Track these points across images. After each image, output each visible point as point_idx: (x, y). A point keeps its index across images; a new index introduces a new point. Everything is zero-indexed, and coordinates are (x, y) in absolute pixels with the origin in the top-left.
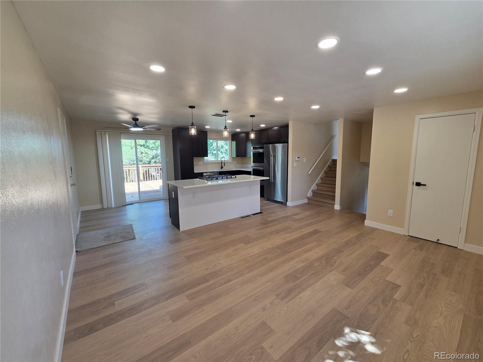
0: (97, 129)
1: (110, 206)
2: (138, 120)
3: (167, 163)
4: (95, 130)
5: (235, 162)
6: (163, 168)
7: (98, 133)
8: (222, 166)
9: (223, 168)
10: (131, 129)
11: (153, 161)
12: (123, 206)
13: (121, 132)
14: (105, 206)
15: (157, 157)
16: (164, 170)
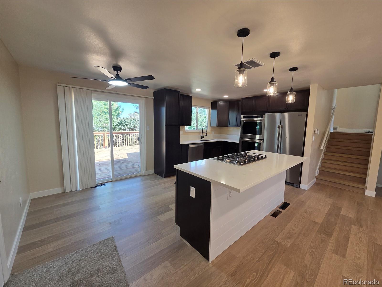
0: (59, 83)
1: (74, 189)
2: (120, 71)
3: (147, 131)
4: (56, 84)
5: (213, 132)
6: (141, 138)
7: (60, 89)
8: (202, 136)
9: (203, 138)
10: (110, 83)
11: (118, 127)
12: (92, 188)
13: (92, 89)
14: (68, 190)
15: (122, 124)
16: (143, 140)
